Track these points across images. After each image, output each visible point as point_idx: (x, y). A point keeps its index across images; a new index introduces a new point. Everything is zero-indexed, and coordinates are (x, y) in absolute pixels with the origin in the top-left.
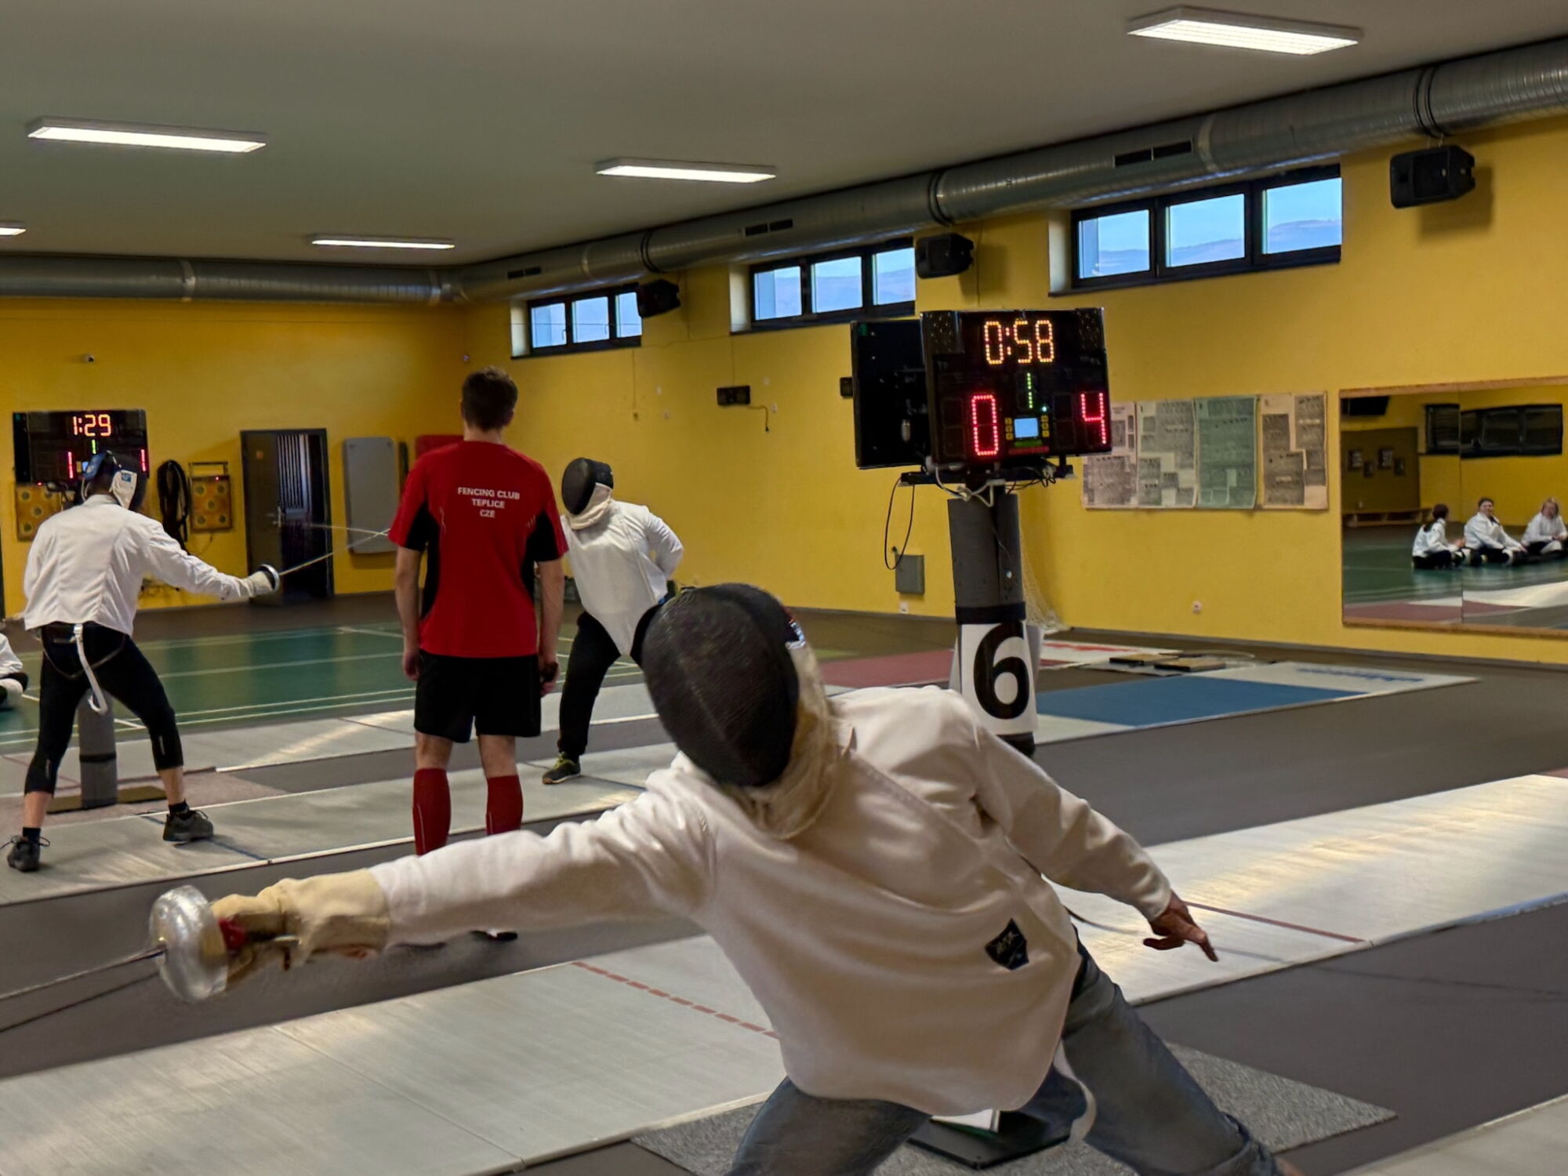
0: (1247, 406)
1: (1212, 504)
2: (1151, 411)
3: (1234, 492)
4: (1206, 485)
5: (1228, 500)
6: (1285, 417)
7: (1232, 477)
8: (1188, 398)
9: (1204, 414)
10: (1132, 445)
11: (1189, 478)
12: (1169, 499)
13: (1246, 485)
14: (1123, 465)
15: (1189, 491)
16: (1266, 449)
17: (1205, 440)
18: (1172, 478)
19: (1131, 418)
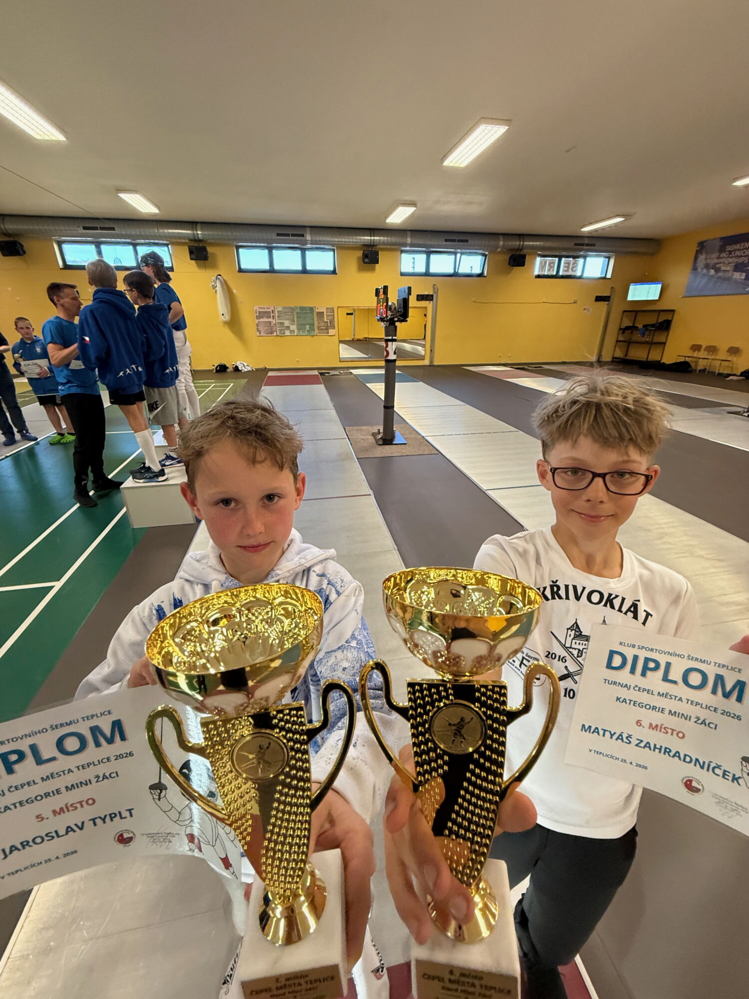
0: (311, 309)
1: (301, 334)
2: (280, 309)
3: (308, 331)
4: (299, 329)
5: (307, 333)
6: (323, 312)
7: (308, 327)
8: (293, 306)
9: (298, 311)
10: (273, 318)
11: (294, 327)
12: (287, 333)
13: (312, 329)
14: (270, 324)
15: (294, 331)
16: (318, 320)
17: (298, 318)
18: (288, 328)
19: (273, 311)
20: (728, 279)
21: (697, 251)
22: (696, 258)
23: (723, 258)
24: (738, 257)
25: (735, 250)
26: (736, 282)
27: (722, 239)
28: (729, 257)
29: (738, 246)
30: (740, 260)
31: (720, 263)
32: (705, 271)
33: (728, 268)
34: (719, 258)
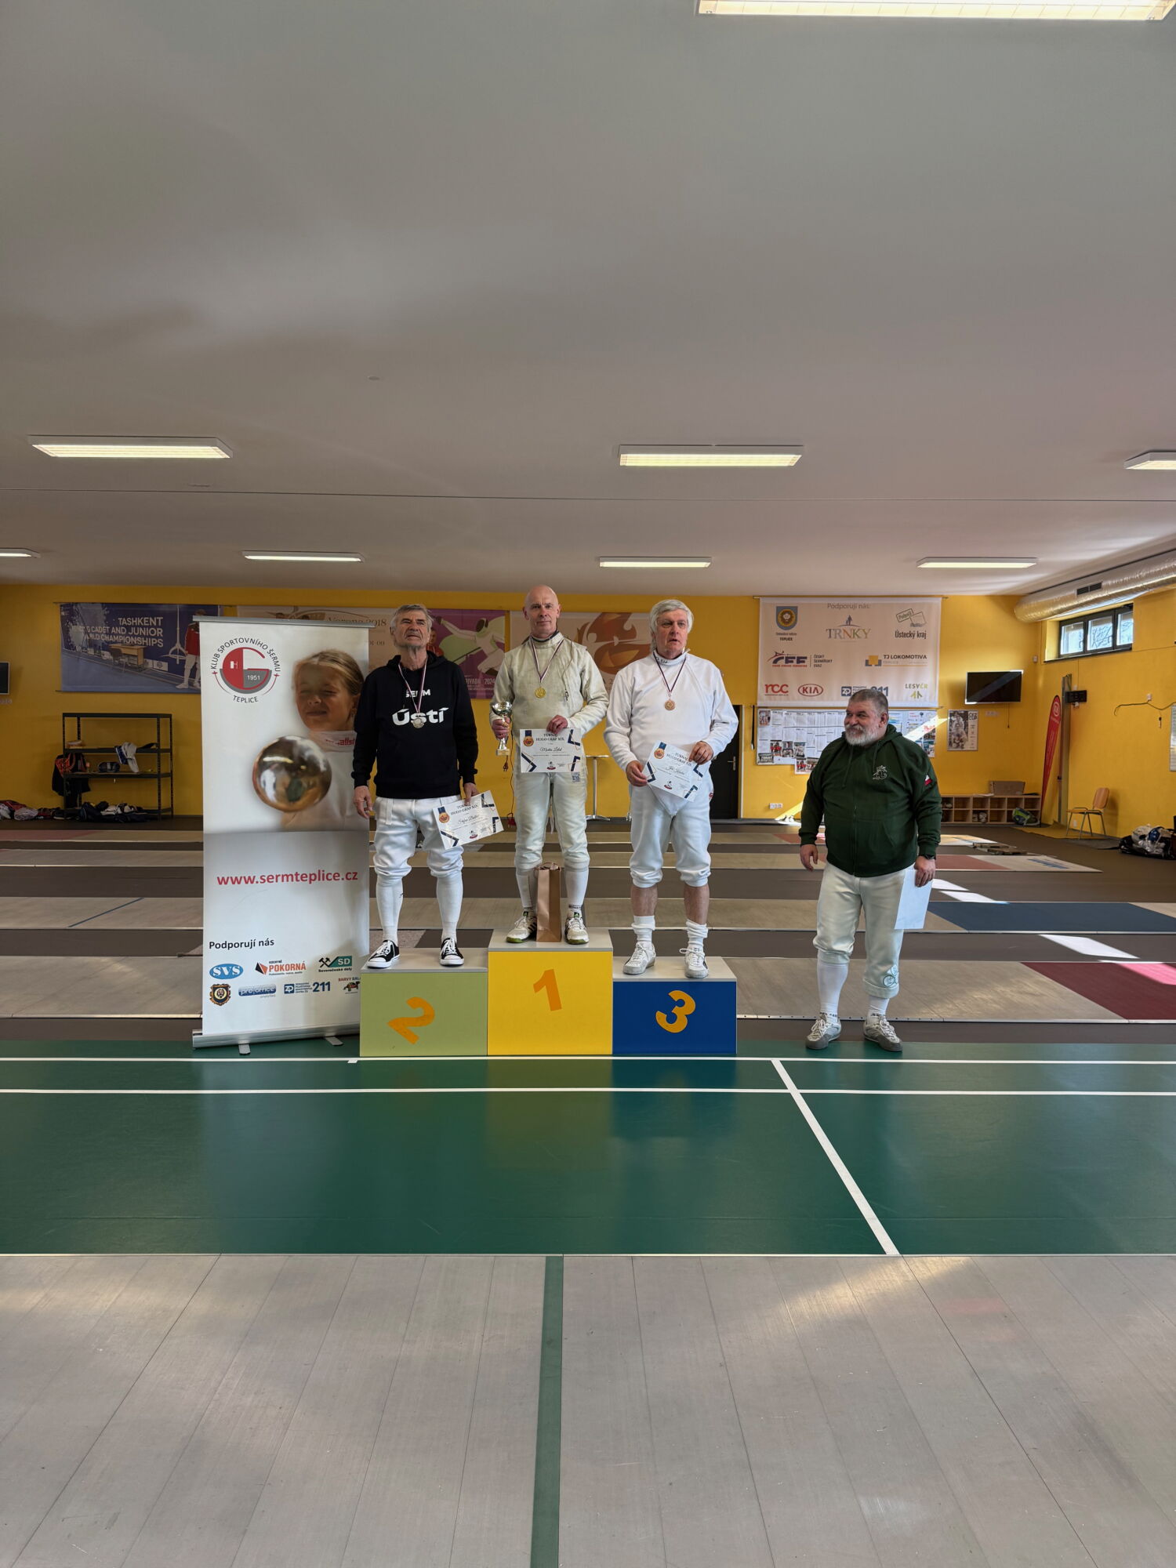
20: (140, 669)
21: (63, 620)
22: (66, 631)
23: (118, 634)
24: (142, 636)
25: (134, 626)
26: (154, 673)
27: (105, 605)
28: (127, 635)
29: (138, 621)
30: (152, 642)
31: (116, 642)
32: (91, 652)
33: (135, 653)
34: (109, 633)
